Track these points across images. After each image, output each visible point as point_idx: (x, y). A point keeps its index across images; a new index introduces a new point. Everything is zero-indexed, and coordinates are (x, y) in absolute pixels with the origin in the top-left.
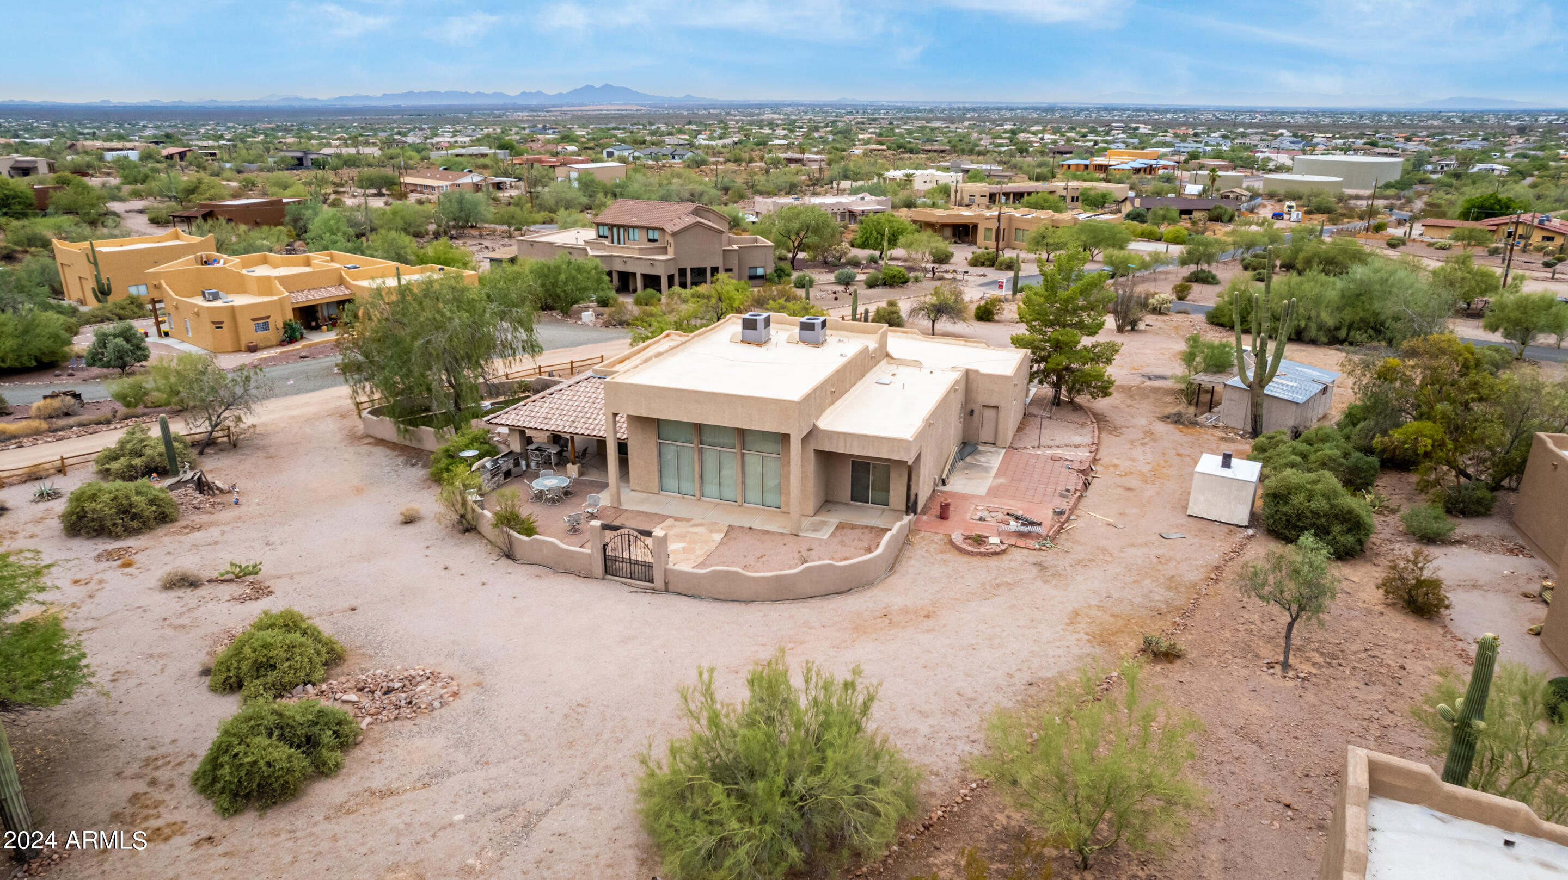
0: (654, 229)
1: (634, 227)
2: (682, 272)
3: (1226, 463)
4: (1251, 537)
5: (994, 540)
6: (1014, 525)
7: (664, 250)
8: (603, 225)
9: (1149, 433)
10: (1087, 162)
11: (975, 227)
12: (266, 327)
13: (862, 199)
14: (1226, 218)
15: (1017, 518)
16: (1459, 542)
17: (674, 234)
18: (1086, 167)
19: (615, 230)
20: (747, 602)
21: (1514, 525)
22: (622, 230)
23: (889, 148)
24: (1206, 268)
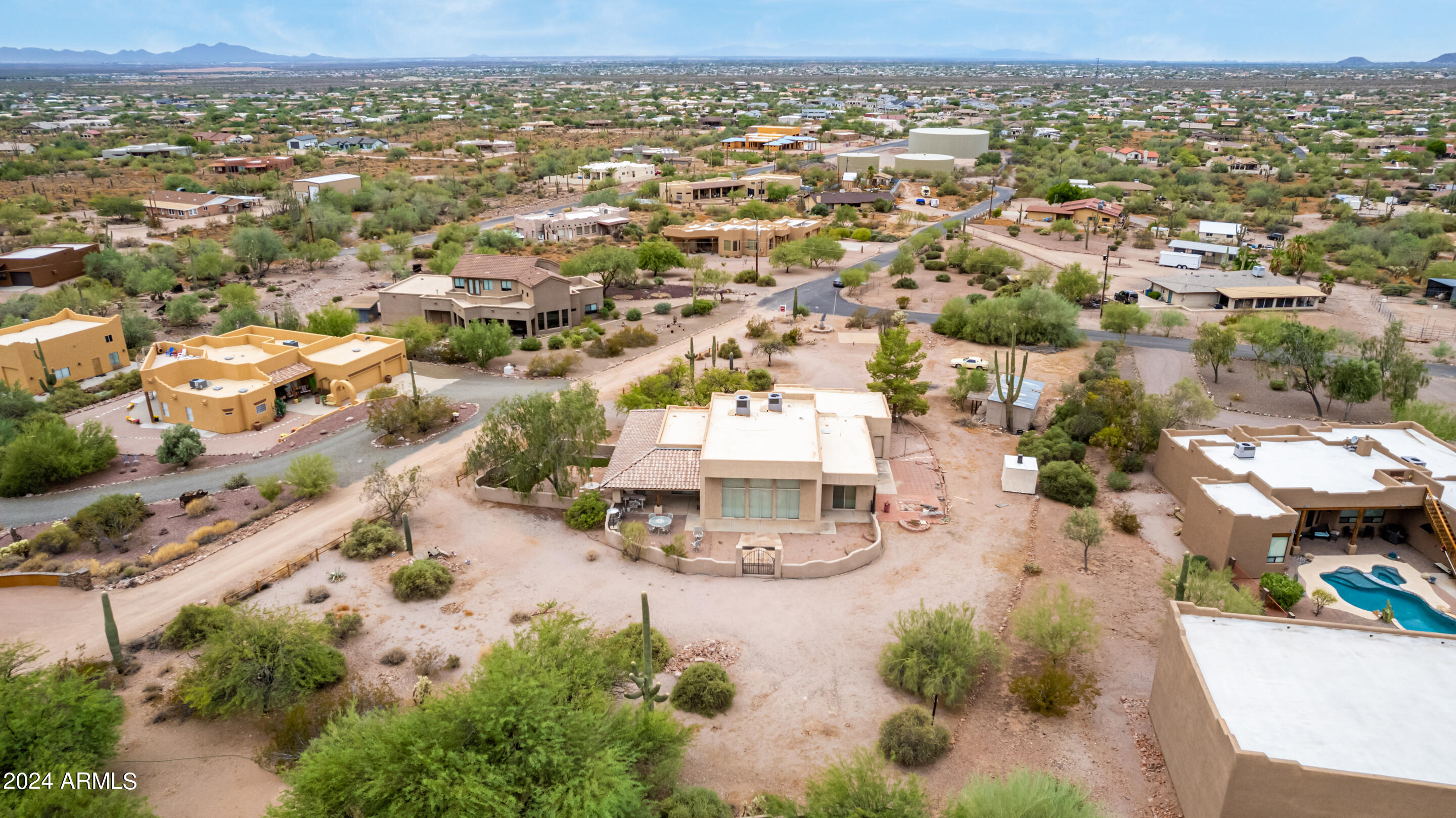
0: (507, 280)
1: (488, 279)
2: (541, 315)
3: (1020, 461)
4: (1038, 500)
5: (923, 522)
6: (926, 512)
7: (520, 298)
8: (459, 278)
12: (263, 408)
13: (606, 211)
15: (927, 507)
16: (1133, 489)
17: (534, 288)
18: (743, 144)
19: (471, 282)
21: (1154, 475)
22: (477, 282)
24: (908, 276)
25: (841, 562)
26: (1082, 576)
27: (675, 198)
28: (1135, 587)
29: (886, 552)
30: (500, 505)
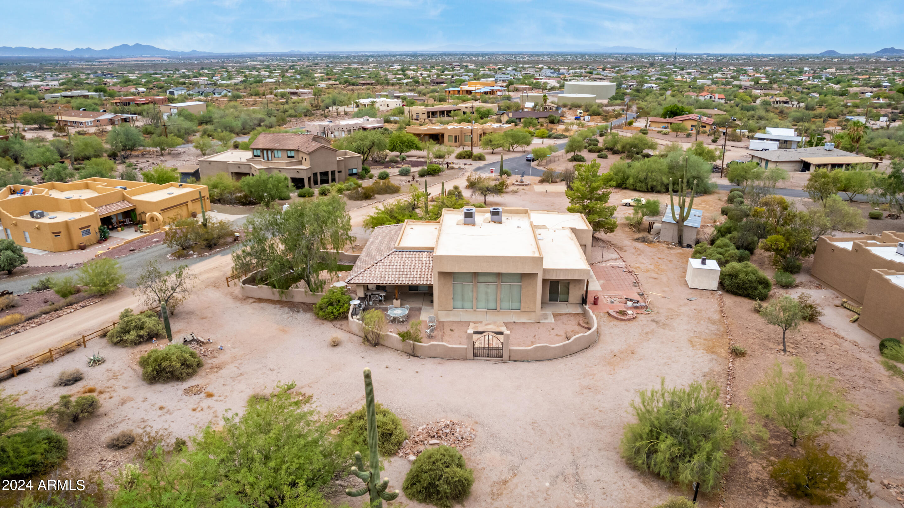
0: (291, 150)
1: (278, 150)
2: (315, 174)
3: (703, 263)
4: (721, 295)
5: (630, 312)
6: (629, 304)
7: (300, 163)
8: (257, 149)
9: (637, 249)
10: (459, 89)
11: (443, 135)
12: (88, 232)
13: (368, 120)
14: (556, 121)
15: (631, 300)
16: (797, 286)
17: (310, 154)
18: (459, 91)
19: (265, 152)
20: (551, 359)
21: (812, 275)
22: (269, 152)
23: (340, 83)
24: (579, 154)
25: (564, 345)
26: (782, 357)
27: (415, 117)
28: (837, 367)
29: (602, 337)
30: (260, 300)
